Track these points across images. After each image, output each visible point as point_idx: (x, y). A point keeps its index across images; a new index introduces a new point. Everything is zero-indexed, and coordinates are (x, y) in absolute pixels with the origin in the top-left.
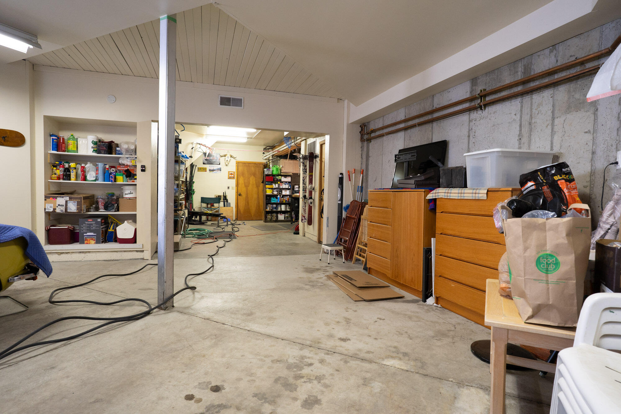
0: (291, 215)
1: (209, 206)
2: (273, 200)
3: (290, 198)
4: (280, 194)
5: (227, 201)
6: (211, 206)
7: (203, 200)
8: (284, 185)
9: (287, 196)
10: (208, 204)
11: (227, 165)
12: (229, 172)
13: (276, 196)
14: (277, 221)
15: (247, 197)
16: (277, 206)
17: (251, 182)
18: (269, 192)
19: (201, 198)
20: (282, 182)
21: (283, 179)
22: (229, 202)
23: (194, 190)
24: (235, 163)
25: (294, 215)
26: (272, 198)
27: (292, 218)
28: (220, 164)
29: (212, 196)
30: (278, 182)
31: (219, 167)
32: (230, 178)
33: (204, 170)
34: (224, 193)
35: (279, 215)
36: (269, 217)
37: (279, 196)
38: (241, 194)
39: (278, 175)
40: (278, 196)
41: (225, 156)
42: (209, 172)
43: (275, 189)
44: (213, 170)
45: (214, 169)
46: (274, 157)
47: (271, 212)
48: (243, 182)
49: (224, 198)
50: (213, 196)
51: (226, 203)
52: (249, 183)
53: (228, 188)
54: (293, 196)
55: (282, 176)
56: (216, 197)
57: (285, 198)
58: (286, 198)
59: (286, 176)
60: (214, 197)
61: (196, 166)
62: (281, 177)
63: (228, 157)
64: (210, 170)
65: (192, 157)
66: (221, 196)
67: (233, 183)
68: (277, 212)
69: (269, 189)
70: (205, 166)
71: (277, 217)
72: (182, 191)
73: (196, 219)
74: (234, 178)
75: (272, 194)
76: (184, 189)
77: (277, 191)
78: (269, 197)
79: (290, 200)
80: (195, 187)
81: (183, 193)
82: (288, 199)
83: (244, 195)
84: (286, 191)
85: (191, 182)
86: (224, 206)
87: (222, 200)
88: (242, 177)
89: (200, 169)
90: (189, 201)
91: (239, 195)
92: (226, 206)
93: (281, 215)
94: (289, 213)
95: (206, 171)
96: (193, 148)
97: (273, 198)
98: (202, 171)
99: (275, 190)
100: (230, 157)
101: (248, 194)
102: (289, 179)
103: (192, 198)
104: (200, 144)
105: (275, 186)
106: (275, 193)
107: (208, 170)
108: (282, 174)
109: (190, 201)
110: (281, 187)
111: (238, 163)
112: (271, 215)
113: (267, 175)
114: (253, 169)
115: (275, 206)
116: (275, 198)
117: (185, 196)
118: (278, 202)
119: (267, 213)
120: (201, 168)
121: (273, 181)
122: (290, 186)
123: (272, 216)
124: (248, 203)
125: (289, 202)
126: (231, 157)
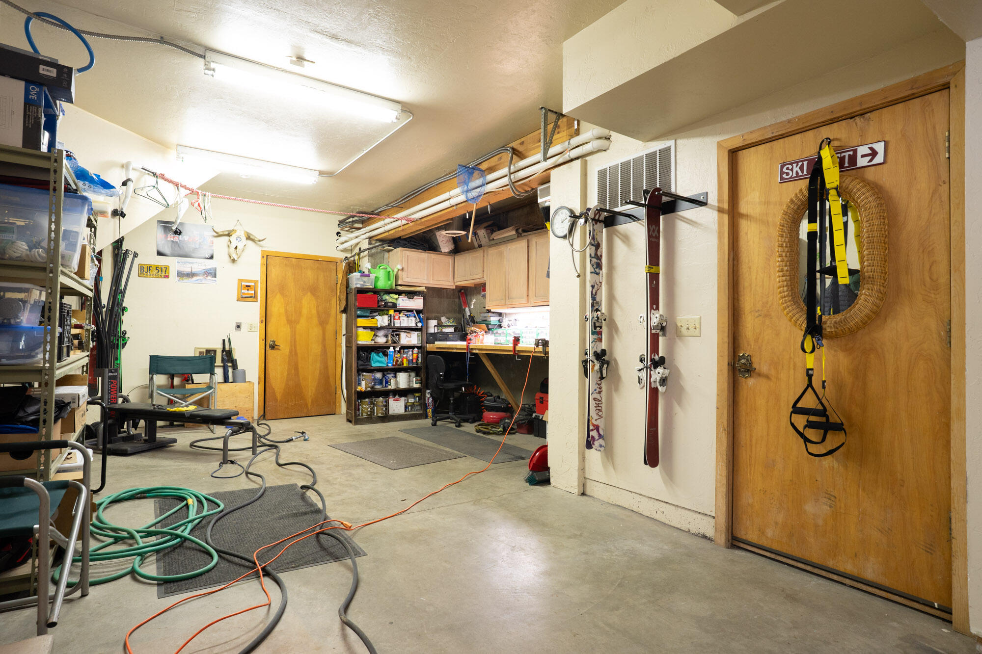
0: (422, 398)
1: (177, 381)
2: (378, 360)
3: (420, 355)
4: (395, 342)
5: (235, 367)
6: (182, 381)
7: (157, 364)
8: (405, 318)
9: (413, 347)
10: (172, 377)
11: (234, 261)
12: (240, 281)
13: (382, 350)
14: (387, 418)
15: (293, 353)
16: (384, 376)
17: (305, 311)
18: (364, 338)
19: (151, 357)
20: (400, 311)
21: (403, 302)
22: (240, 366)
23: (124, 333)
24: (260, 256)
25: (431, 400)
26: (374, 356)
27: (425, 406)
28: (211, 257)
29: (188, 350)
30: (388, 310)
31: (210, 264)
32: (243, 298)
33: (163, 272)
34: (224, 341)
35: (391, 401)
36: (365, 407)
37: (392, 349)
38: (276, 343)
39: (388, 292)
40: (389, 348)
41: (229, 235)
42: (177, 279)
43: (382, 328)
44: (191, 275)
45: (194, 270)
46: (373, 242)
47: (371, 394)
48: (282, 311)
49: (225, 358)
50: (190, 352)
51: (230, 370)
52: (300, 312)
53: (238, 327)
54: (430, 347)
55: (400, 293)
56: (200, 353)
57: (407, 353)
58: (410, 355)
59: (411, 294)
60: (192, 355)
61: (136, 255)
62: (397, 296)
63: (239, 239)
64: (180, 275)
65: (123, 215)
66: (215, 351)
67: (252, 312)
68: (386, 394)
69: (365, 331)
70: (162, 261)
71: (387, 406)
72: (76, 336)
73: (133, 431)
74: (254, 297)
75: (373, 342)
76: (87, 330)
77: (386, 336)
78: (365, 352)
79: (420, 359)
80: (128, 323)
81: (81, 347)
82: (415, 356)
83: (285, 348)
84: (408, 335)
85: (117, 308)
86: (226, 380)
87: (219, 362)
88: (278, 296)
89: (145, 270)
90: (107, 370)
91: (269, 346)
92: (231, 380)
93: (397, 400)
94: (417, 395)
95: (167, 277)
96: (129, 183)
97: (377, 353)
98: (153, 276)
99: (381, 333)
100: (244, 238)
101: (295, 342)
102: (417, 303)
103: (117, 359)
104: (154, 174)
105: (382, 320)
106: (381, 340)
107: (173, 273)
108: (400, 288)
109: (110, 371)
110: (397, 325)
111: (267, 258)
112: (372, 403)
113: (361, 291)
114: (310, 274)
115: (379, 375)
116: (381, 354)
117: (91, 360)
118: (390, 365)
119: (361, 395)
120: (149, 268)
121: (375, 307)
122: (420, 322)
123: (375, 405)
124: (296, 368)
125: (417, 364)
126: (249, 238)
